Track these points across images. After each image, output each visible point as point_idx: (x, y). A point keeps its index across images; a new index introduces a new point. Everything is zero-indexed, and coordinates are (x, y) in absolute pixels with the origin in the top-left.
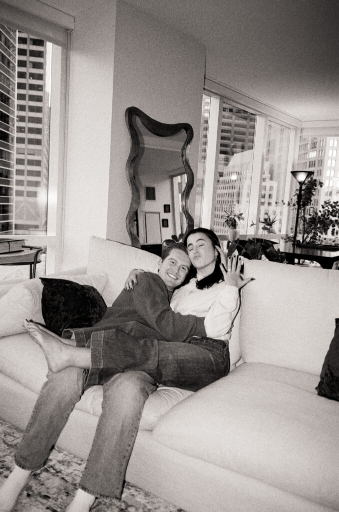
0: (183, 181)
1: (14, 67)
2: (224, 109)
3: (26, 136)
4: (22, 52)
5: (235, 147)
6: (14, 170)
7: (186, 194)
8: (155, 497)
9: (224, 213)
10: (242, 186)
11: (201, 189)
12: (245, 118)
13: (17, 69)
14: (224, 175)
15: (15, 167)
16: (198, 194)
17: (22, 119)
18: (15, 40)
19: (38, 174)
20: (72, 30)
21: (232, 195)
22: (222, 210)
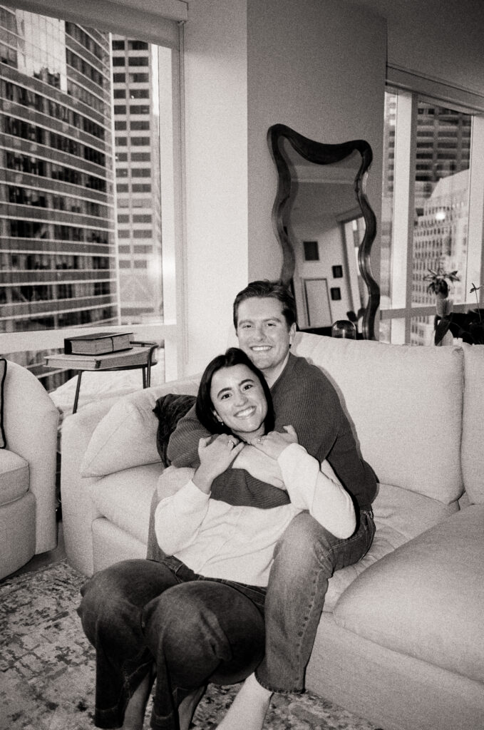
0: (361, 228)
1: (108, 84)
2: (421, 111)
3: (130, 181)
4: (118, 62)
5: (440, 167)
6: (116, 232)
7: (367, 247)
8: (338, 708)
9: (427, 273)
10: (455, 227)
11: (388, 237)
12: (455, 122)
13: (113, 86)
14: (424, 213)
15: (116, 227)
16: (384, 246)
17: (122, 157)
18: (107, 45)
19: (148, 234)
20: (185, 21)
21: (437, 244)
22: (424, 268)
